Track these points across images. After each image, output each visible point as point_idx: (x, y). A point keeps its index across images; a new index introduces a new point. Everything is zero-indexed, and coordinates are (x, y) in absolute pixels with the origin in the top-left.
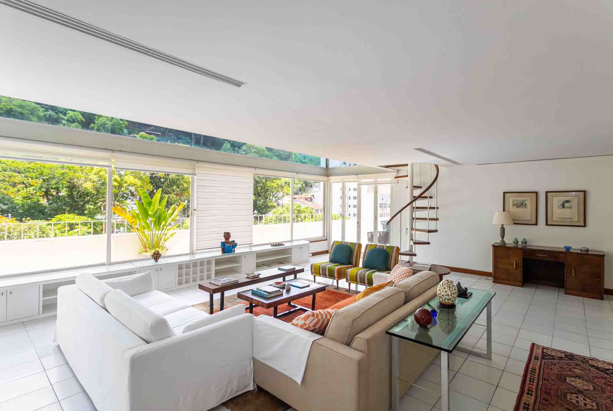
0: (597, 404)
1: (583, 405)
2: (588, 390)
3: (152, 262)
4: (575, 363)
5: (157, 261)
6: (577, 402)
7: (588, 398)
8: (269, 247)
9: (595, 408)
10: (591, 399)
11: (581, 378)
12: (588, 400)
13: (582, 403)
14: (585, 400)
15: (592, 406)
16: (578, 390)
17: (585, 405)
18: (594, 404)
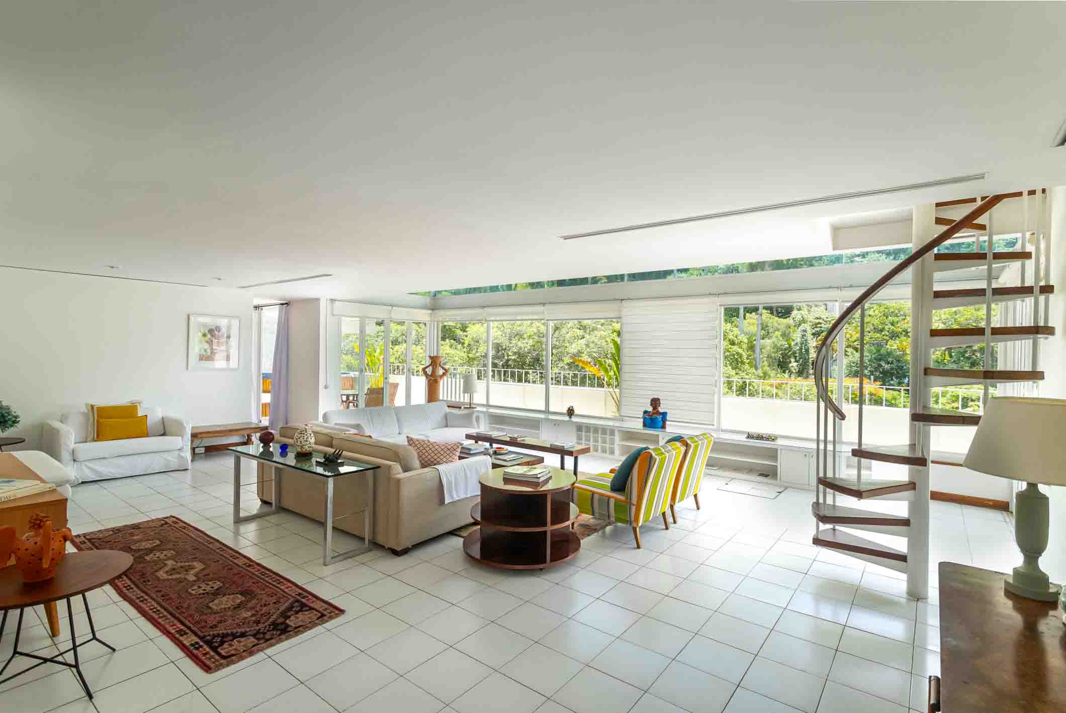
0: (191, 594)
1: (201, 585)
2: (213, 601)
3: (567, 418)
4: (264, 623)
5: (570, 417)
6: (208, 585)
7: (203, 594)
8: (743, 438)
9: (190, 590)
10: (200, 594)
11: (235, 608)
12: (202, 592)
13: (203, 586)
14: (204, 590)
15: (193, 590)
16: (218, 594)
17: (199, 587)
18: (193, 592)
